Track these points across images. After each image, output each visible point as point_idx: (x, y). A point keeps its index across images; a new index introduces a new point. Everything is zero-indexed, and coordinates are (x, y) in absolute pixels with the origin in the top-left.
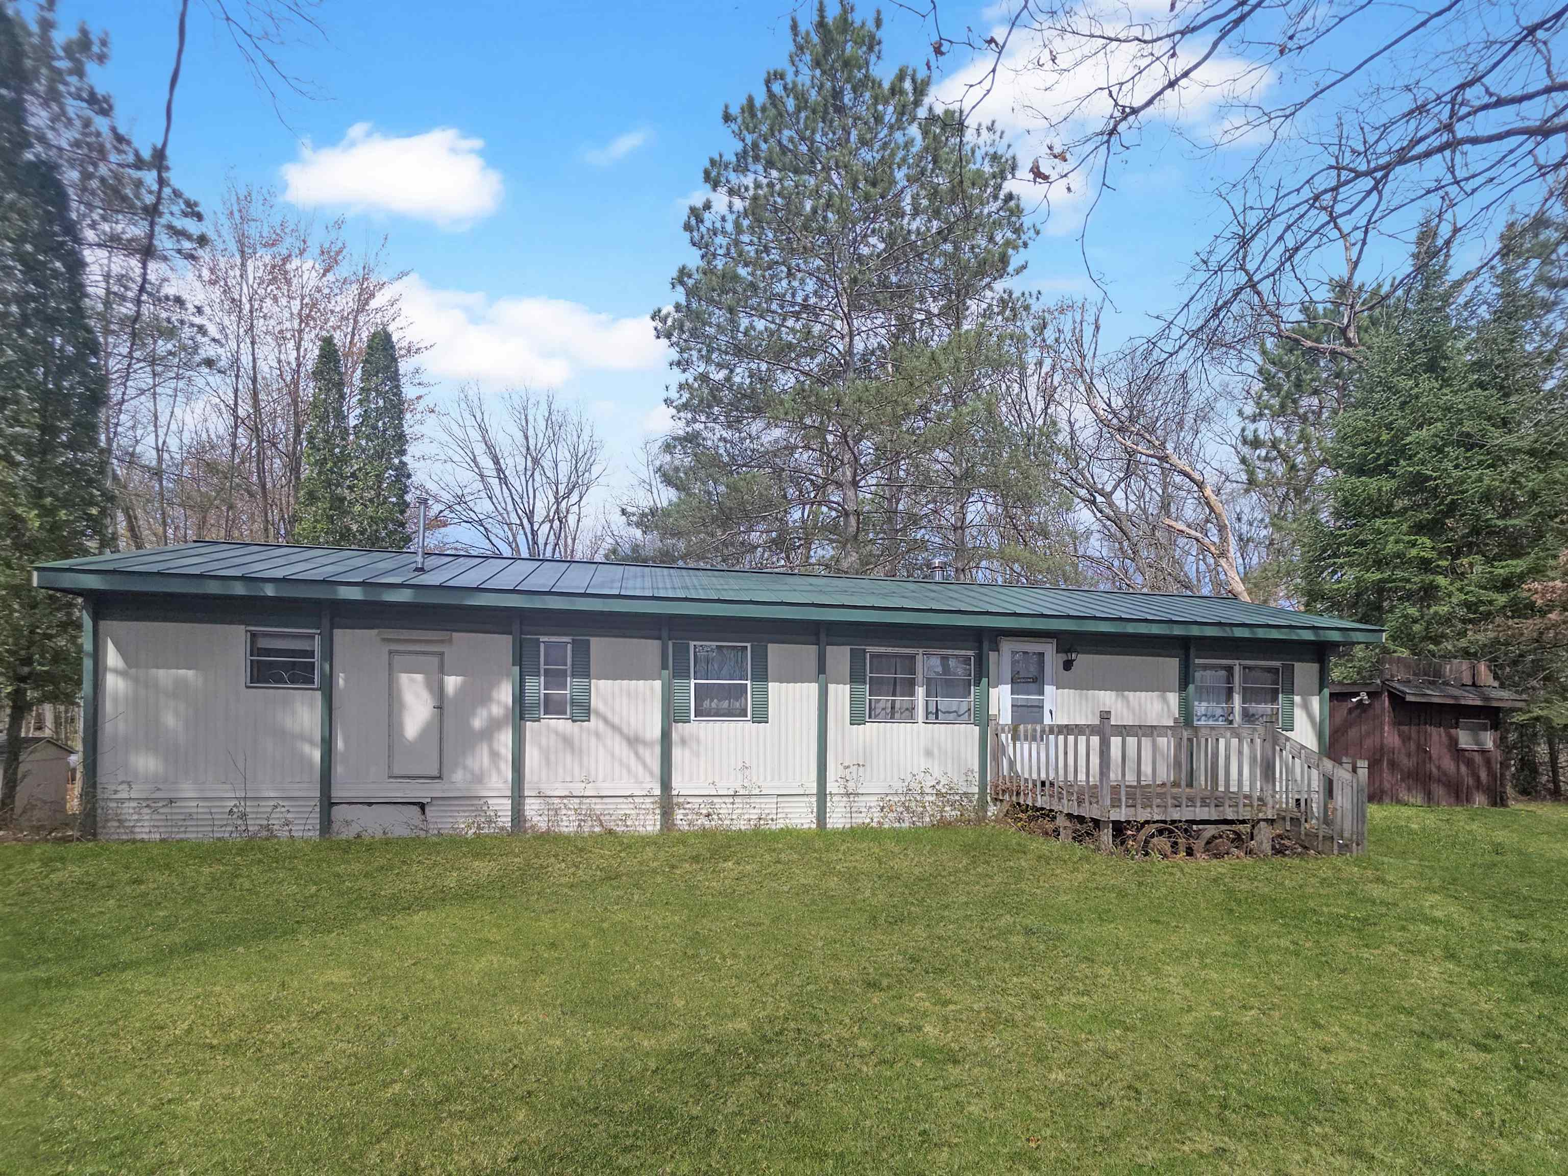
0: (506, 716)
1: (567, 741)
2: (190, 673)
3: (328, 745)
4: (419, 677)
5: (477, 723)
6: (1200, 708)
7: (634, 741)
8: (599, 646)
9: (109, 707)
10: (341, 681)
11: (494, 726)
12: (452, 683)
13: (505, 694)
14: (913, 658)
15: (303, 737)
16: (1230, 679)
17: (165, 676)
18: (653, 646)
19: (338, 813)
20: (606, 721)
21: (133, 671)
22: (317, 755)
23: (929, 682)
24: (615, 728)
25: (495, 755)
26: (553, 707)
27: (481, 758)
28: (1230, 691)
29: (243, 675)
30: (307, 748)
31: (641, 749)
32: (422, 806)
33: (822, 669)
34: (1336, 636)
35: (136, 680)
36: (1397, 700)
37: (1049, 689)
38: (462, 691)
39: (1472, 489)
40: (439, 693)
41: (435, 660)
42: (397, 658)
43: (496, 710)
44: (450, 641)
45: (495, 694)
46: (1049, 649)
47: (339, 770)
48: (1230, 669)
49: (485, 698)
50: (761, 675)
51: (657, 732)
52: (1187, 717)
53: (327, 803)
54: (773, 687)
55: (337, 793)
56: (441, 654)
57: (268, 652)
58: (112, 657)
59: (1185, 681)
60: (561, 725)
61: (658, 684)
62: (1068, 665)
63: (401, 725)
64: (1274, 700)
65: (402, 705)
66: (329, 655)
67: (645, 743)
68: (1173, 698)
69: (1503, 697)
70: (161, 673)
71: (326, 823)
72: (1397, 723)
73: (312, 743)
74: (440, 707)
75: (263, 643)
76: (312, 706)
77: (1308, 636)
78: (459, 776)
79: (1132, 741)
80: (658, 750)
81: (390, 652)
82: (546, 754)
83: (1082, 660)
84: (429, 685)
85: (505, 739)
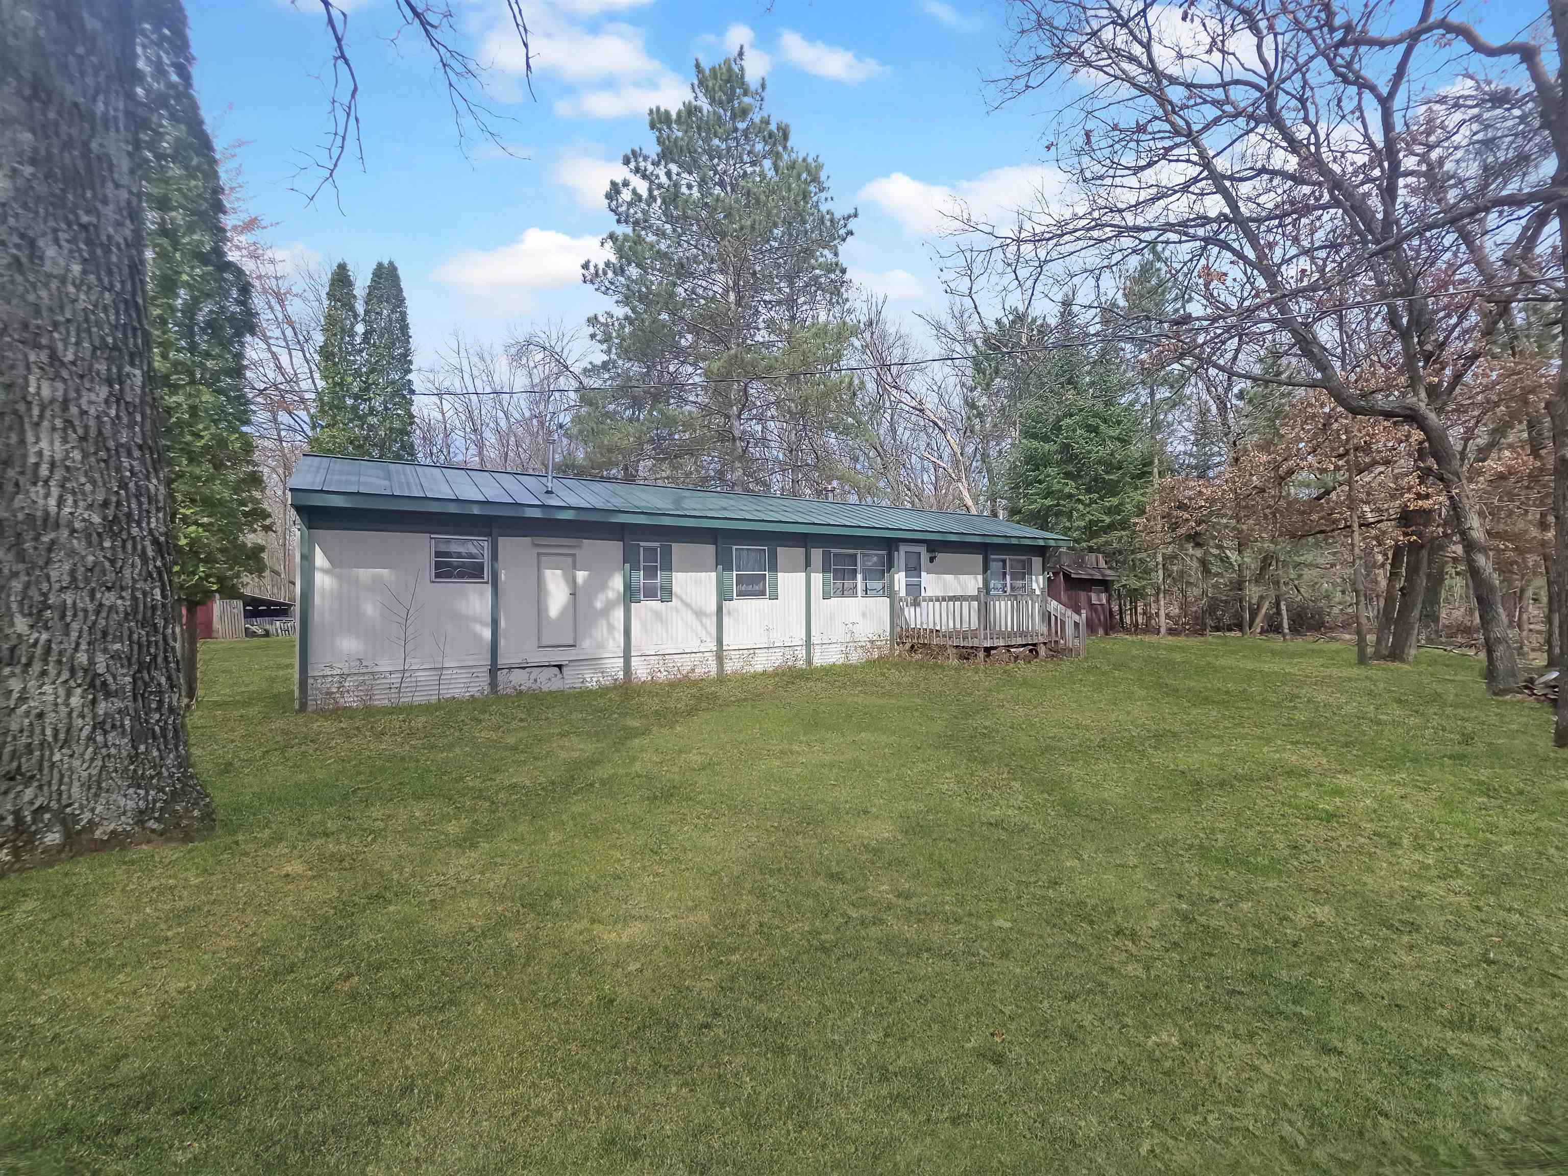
0: (618, 600)
1: (657, 615)
2: (385, 572)
3: (495, 623)
4: (559, 572)
5: (599, 605)
6: (992, 583)
7: (699, 614)
8: (678, 549)
9: (317, 600)
10: (503, 576)
11: (609, 606)
12: (581, 576)
13: (617, 583)
14: (855, 556)
15: (475, 620)
16: (1004, 567)
17: (365, 574)
18: (711, 549)
19: (501, 676)
20: (682, 600)
21: (338, 570)
22: (487, 633)
23: (864, 572)
24: (687, 605)
25: (611, 627)
26: (650, 594)
27: (601, 631)
28: (1004, 574)
29: (428, 571)
30: (478, 628)
31: (704, 620)
32: (560, 667)
33: (808, 564)
34: (1052, 543)
35: (340, 578)
36: (1067, 576)
37: (923, 574)
38: (587, 581)
39: (1093, 456)
40: (573, 583)
41: (570, 560)
42: (543, 558)
43: (611, 595)
44: (579, 547)
45: (610, 584)
46: (922, 550)
47: (502, 643)
48: (1004, 561)
49: (603, 586)
50: (774, 568)
51: (714, 608)
52: (986, 587)
53: (494, 670)
54: (780, 575)
55: (502, 661)
56: (574, 555)
57: (448, 554)
58: (320, 559)
59: (986, 569)
60: (655, 605)
61: (714, 575)
62: (932, 560)
63: (547, 610)
64: (1023, 579)
65: (546, 592)
66: (494, 557)
67: (706, 615)
68: (980, 578)
69: (1110, 574)
70: (362, 571)
71: (493, 684)
72: (1067, 589)
73: (483, 624)
74: (573, 594)
75: (443, 548)
76: (481, 594)
77: (1041, 543)
78: (586, 644)
79: (957, 603)
80: (714, 619)
81: (539, 554)
82: (644, 626)
83: (940, 556)
84: (565, 576)
85: (618, 614)
